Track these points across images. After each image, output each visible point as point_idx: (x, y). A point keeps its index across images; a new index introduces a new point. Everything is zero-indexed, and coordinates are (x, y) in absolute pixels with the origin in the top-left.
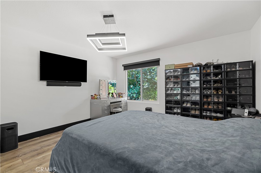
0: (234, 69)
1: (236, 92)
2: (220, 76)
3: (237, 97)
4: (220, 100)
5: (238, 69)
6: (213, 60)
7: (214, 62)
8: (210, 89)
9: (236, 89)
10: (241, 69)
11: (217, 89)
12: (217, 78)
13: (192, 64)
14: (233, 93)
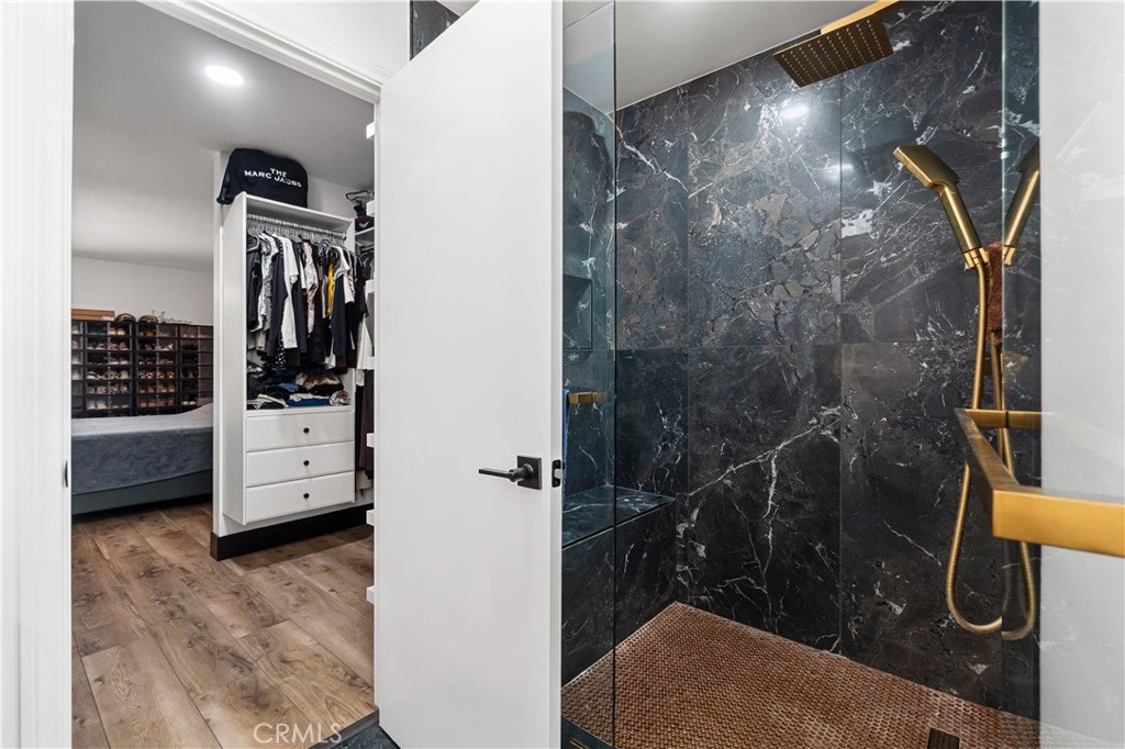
0: (193, 337)
1: (195, 375)
2: (171, 347)
3: (197, 383)
4: (172, 391)
5: (200, 336)
6: (163, 313)
7: (157, 314)
8: (153, 369)
9: (197, 369)
10: (203, 337)
11: (164, 369)
12: (166, 349)
13: (111, 313)
14: (191, 376)
